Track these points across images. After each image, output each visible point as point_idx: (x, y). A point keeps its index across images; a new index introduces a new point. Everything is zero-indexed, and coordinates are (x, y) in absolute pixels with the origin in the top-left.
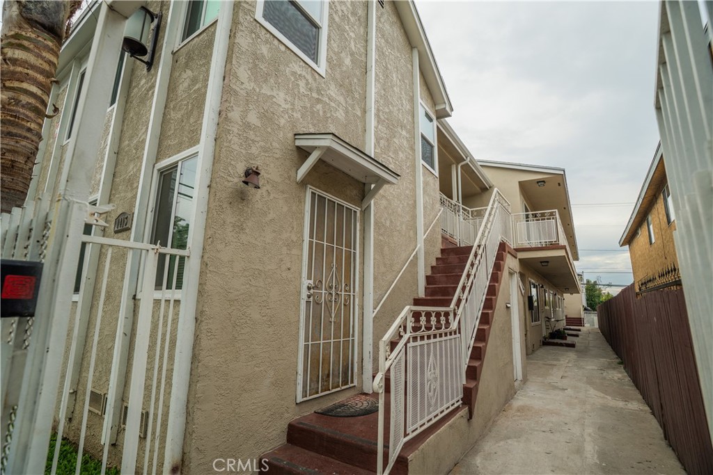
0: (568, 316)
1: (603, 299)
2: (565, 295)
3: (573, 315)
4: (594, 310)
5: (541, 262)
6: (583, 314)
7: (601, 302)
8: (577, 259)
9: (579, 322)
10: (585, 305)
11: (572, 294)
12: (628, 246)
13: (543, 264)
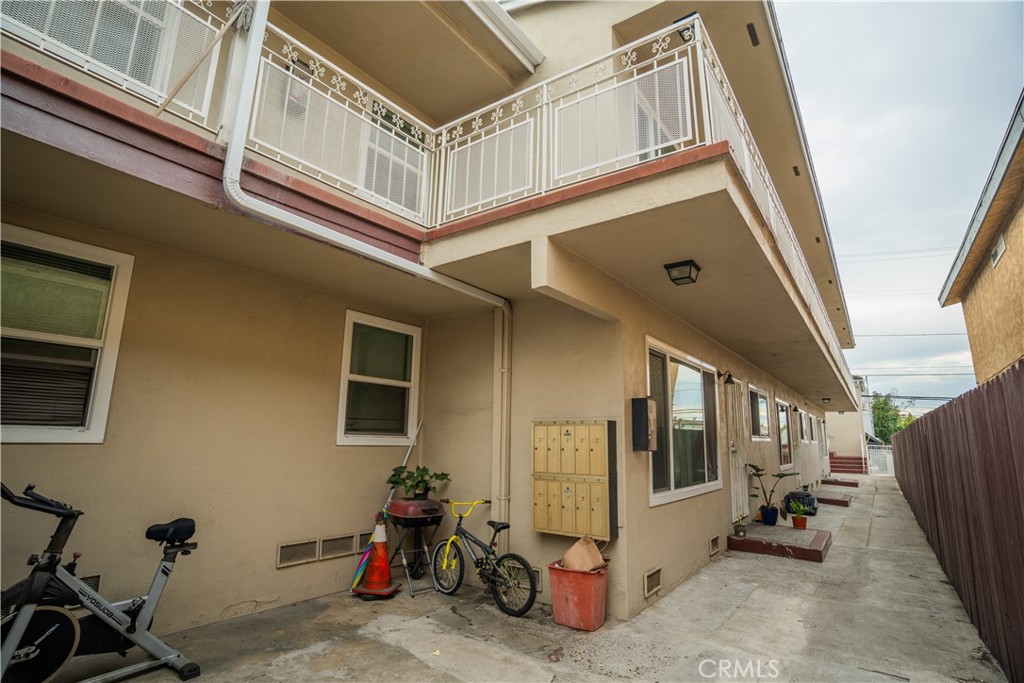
0: (838, 454)
1: (902, 423)
2: (828, 414)
3: (844, 451)
4: (887, 441)
5: (668, 267)
6: (864, 451)
7: (900, 428)
8: (847, 340)
9: (857, 465)
10: (872, 434)
11: (841, 412)
12: (960, 304)
13: (675, 273)
